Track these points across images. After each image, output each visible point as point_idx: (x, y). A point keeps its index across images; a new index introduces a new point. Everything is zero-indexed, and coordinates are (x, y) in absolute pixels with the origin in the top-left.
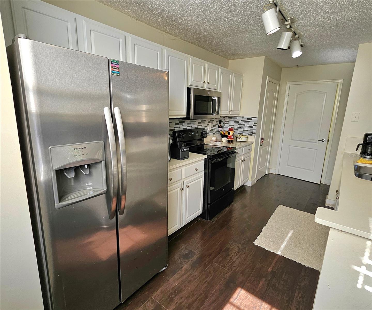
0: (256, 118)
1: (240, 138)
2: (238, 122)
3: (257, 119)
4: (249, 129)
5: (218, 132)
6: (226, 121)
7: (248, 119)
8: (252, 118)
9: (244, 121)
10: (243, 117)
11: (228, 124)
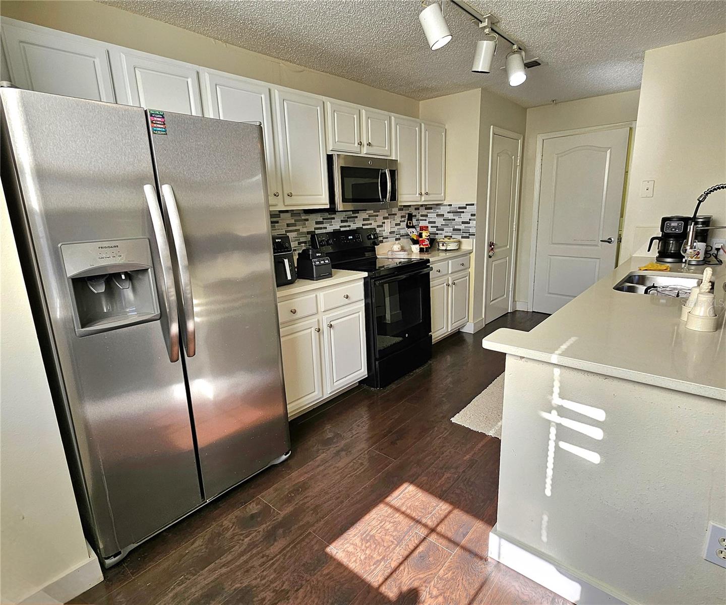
0: (473, 205)
1: (445, 244)
2: (443, 215)
3: (475, 206)
4: (462, 227)
5: (406, 235)
6: (422, 216)
7: (460, 208)
8: (466, 205)
9: (452, 212)
10: (451, 205)
11: (426, 220)
